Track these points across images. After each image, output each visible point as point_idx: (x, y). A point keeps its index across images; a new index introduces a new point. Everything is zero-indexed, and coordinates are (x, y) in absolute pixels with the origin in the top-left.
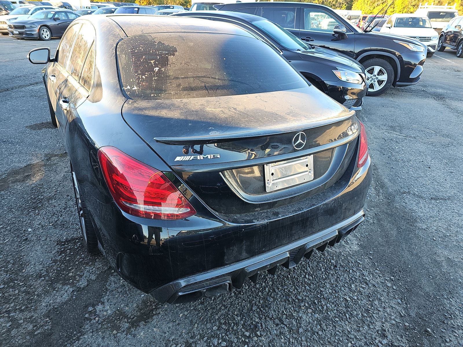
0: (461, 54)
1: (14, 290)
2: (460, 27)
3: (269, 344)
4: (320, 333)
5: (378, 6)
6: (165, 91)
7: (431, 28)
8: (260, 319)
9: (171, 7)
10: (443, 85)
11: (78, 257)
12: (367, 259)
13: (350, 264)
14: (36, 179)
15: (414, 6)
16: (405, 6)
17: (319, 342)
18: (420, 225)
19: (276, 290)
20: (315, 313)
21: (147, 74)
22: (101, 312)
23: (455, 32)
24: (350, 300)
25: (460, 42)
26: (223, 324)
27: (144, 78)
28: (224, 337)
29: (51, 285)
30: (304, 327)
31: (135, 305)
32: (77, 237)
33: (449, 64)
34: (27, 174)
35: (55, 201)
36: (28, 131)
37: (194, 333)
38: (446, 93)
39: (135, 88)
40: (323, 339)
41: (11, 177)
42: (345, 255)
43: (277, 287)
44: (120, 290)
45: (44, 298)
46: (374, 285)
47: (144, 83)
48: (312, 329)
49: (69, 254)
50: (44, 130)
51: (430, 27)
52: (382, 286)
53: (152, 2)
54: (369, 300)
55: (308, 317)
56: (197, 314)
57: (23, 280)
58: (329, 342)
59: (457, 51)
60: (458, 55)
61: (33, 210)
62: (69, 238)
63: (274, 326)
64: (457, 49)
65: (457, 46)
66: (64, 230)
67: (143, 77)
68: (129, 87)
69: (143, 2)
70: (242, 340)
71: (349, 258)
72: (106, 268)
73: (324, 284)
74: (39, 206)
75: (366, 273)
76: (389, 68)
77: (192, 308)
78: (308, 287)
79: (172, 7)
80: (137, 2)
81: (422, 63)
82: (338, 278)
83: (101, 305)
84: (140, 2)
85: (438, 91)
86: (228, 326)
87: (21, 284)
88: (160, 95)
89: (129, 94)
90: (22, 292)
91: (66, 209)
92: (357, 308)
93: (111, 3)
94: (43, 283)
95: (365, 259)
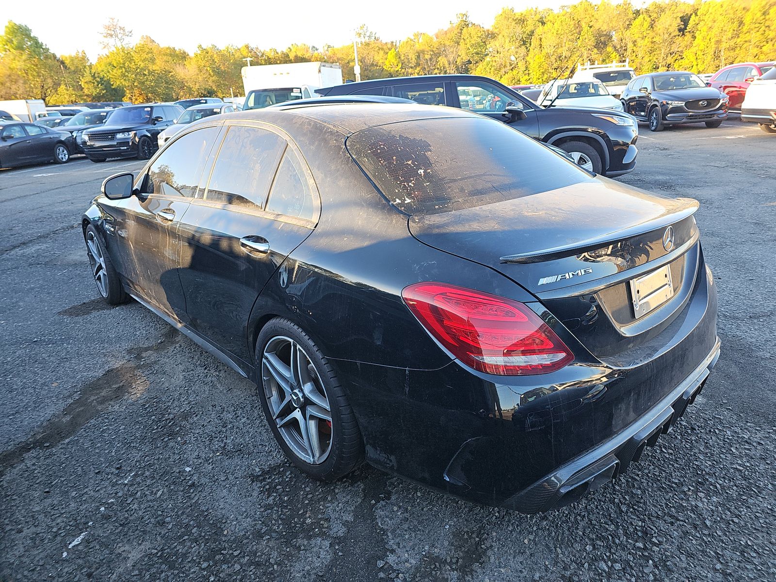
0: (657, 126)
1: (230, 565)
2: (646, 89)
3: (680, 552)
4: (736, 520)
5: (506, 74)
6: (450, 199)
7: (609, 95)
8: (643, 521)
9: (202, 101)
10: (660, 170)
11: (302, 493)
12: (725, 411)
13: (709, 422)
14: (139, 390)
15: (557, 69)
16: (544, 70)
17: (743, 532)
18: (761, 353)
19: (637, 477)
20: (710, 497)
21: (413, 180)
22: (400, 565)
23: (640, 97)
24: (743, 469)
25: (650, 111)
26: (596, 539)
27: (412, 185)
28: (611, 557)
29: (288, 543)
30: (709, 518)
31: (446, 543)
32: (278, 464)
33: (647, 142)
34: (117, 386)
35: (198, 417)
36: (67, 319)
37: (563, 561)
38: (670, 179)
39: (408, 201)
40: (746, 527)
41: (92, 394)
42: (694, 412)
43: (634, 473)
44: (406, 526)
45: (291, 566)
46: (759, 443)
47: (416, 193)
48: (722, 518)
49: (283, 491)
50: (95, 313)
51: (607, 94)
52: (770, 442)
53: (153, 98)
54: (767, 463)
55: (706, 504)
56: (549, 535)
57: (235, 547)
58: (755, 529)
59: (650, 123)
60: (653, 128)
61: (170, 438)
62: (266, 468)
63: (668, 526)
64: (649, 120)
65: (649, 116)
66: (248, 458)
67: (410, 184)
68: (398, 201)
69: (136, 99)
70: (639, 556)
71: (701, 414)
72: (360, 500)
73: (695, 455)
74: (178, 431)
75: (738, 430)
76: (593, 154)
77: (535, 529)
78: (676, 465)
79: (204, 102)
80: (126, 99)
81: (634, 142)
82: (707, 443)
83: (392, 556)
84: (132, 100)
85: (657, 178)
86: (605, 541)
87: (236, 553)
88: (446, 205)
89: (404, 210)
90: (245, 564)
91: (227, 426)
92: (759, 477)
93: (80, 105)
94: (271, 544)
95: (723, 411)
